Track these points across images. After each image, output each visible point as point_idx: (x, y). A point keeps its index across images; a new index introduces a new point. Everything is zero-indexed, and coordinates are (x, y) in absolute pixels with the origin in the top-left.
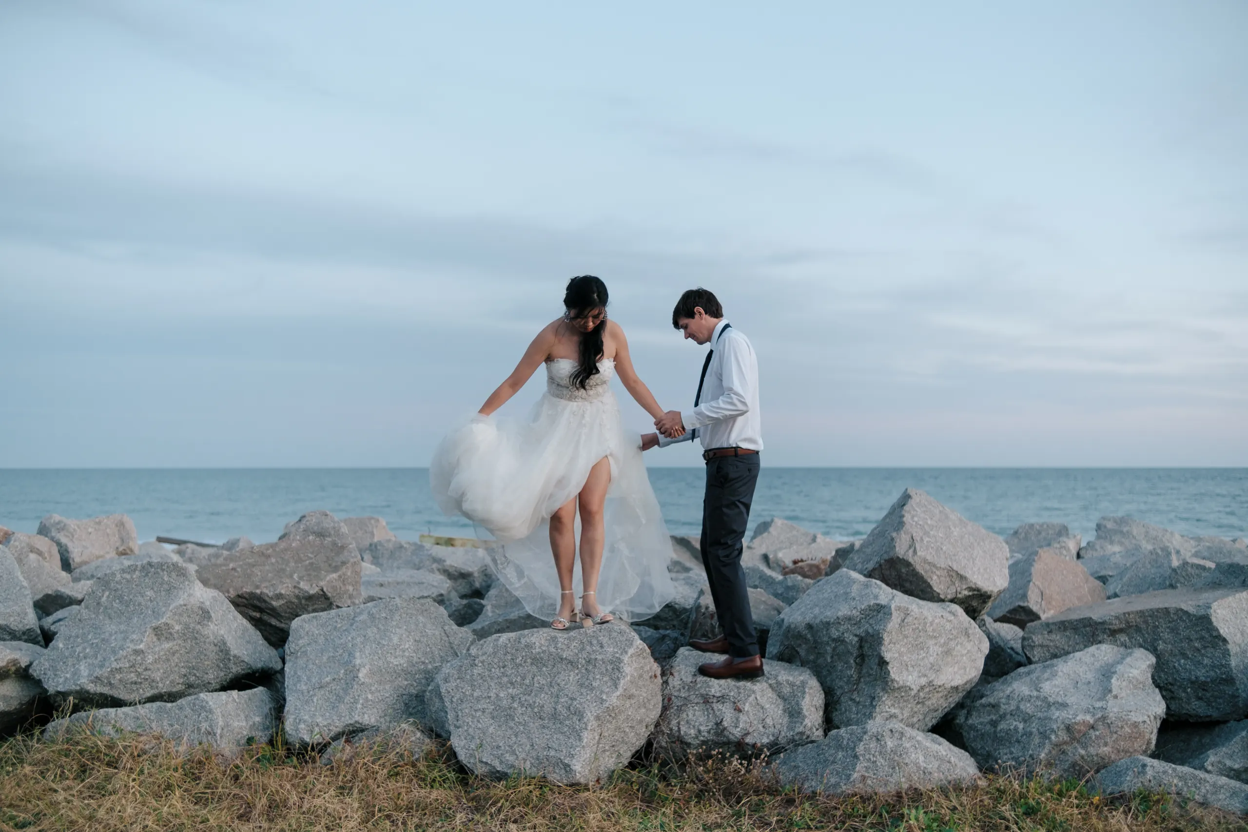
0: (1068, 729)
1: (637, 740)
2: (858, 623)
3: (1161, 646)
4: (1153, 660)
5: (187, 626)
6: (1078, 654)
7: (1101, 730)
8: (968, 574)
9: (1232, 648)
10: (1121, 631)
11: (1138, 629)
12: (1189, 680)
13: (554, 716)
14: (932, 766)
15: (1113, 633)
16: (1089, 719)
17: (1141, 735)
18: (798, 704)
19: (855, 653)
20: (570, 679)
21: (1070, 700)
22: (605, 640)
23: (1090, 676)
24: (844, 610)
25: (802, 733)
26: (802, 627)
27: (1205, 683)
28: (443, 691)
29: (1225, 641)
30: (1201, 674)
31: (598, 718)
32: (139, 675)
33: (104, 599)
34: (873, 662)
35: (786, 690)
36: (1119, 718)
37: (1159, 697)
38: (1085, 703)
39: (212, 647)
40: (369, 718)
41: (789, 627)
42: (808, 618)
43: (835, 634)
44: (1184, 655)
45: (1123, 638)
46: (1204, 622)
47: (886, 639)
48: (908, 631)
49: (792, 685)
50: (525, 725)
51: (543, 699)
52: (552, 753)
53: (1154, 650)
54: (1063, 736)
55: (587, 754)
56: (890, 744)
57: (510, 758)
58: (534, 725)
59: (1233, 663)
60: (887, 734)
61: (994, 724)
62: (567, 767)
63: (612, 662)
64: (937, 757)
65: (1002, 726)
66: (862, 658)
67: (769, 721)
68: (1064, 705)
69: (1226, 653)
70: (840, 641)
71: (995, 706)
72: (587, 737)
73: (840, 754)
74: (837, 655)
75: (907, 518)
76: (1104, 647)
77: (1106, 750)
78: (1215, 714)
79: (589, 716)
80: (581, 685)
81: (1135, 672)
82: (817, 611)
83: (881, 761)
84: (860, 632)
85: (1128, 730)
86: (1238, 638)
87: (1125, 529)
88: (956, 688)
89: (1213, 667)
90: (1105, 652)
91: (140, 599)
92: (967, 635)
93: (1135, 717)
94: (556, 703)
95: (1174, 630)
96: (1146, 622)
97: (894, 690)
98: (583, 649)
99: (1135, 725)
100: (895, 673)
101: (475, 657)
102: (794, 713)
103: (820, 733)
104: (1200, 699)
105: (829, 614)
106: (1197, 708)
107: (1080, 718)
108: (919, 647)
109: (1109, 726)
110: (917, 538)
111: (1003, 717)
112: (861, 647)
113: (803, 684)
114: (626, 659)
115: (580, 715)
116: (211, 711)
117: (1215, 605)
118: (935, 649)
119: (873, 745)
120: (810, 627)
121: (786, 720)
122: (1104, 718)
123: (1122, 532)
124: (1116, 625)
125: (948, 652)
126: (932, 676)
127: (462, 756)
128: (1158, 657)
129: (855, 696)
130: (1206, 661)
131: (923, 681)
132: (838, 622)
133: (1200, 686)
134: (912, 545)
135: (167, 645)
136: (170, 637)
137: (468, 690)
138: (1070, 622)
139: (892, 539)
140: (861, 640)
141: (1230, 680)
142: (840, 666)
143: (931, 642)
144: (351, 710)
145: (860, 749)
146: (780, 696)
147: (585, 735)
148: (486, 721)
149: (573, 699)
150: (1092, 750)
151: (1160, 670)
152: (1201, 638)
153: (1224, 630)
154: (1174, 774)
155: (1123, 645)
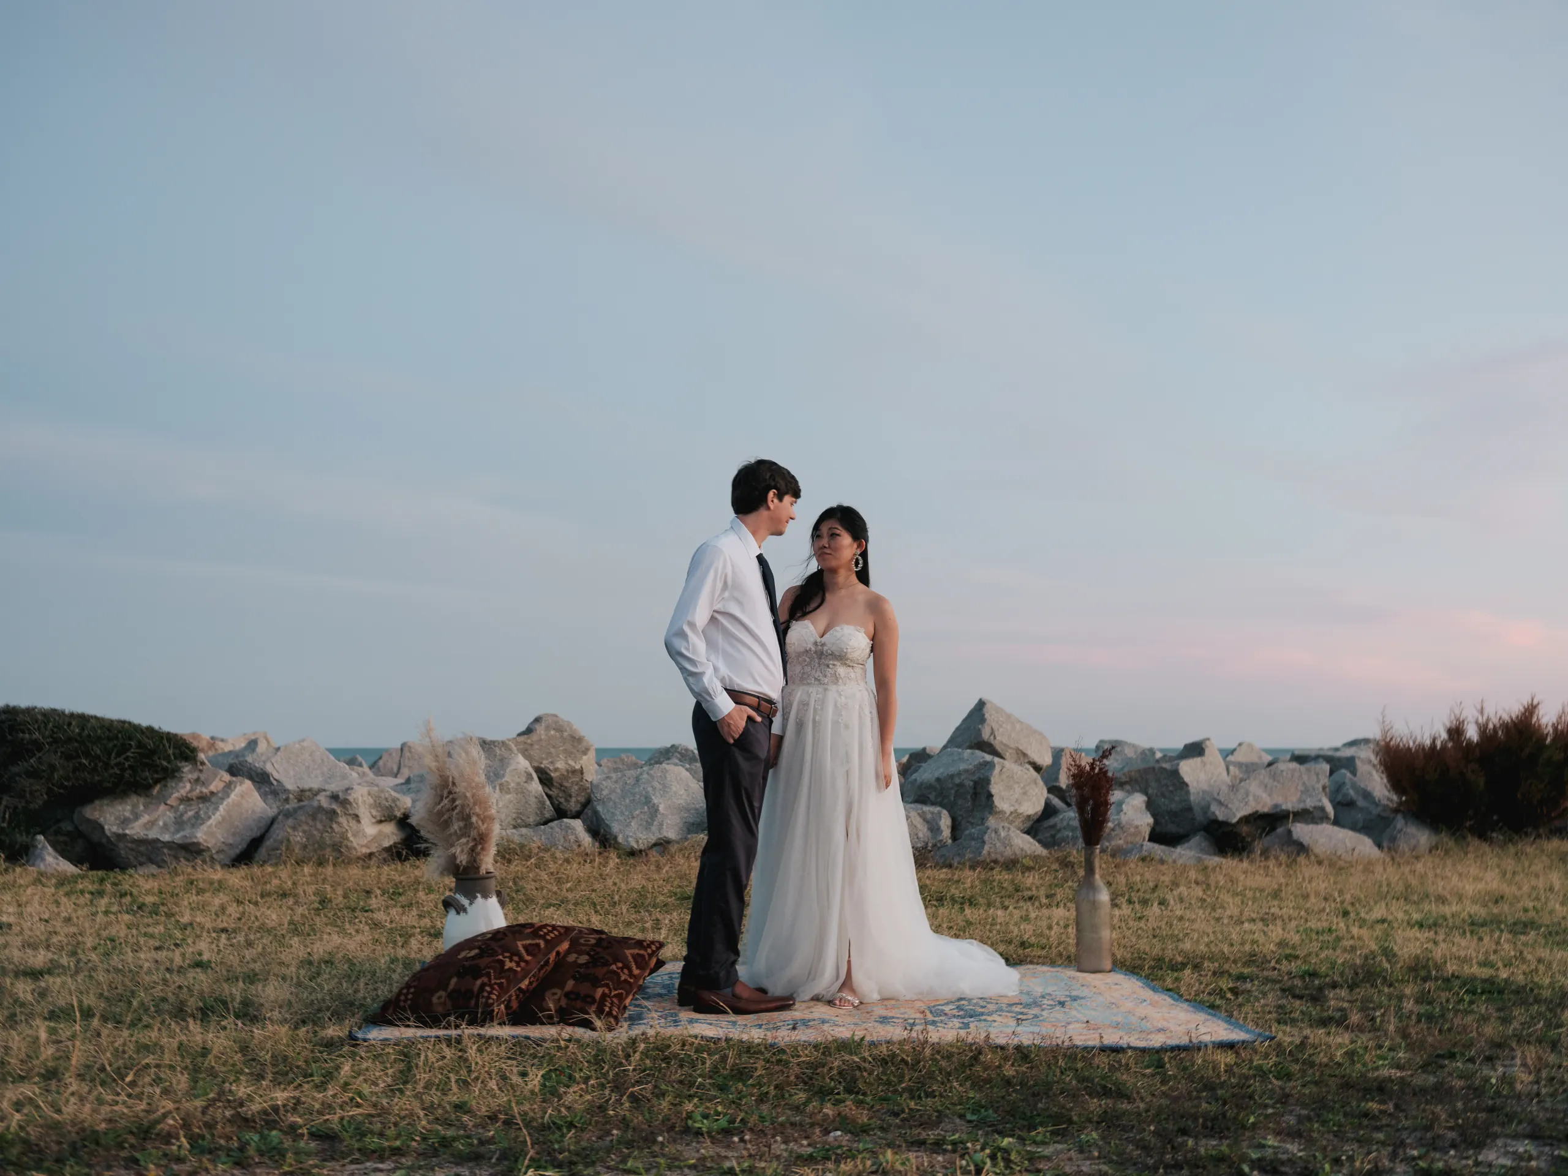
2: (973, 773)
3: (1150, 791)
4: (1145, 798)
5: (518, 784)
7: (1118, 831)
8: (1029, 752)
9: (1192, 790)
10: (1126, 783)
11: (1136, 781)
14: (1026, 847)
17: (1140, 832)
18: (937, 824)
19: (971, 791)
24: (963, 766)
25: (941, 841)
26: (933, 781)
27: (1176, 812)
29: (1187, 785)
30: (1173, 806)
34: (983, 798)
35: (929, 816)
36: (1128, 823)
37: (1149, 815)
39: (534, 799)
40: (671, 834)
41: (921, 784)
42: (936, 775)
43: (957, 781)
44: (1163, 796)
45: (1128, 787)
46: (1175, 774)
47: (993, 780)
48: (1004, 776)
49: (932, 813)
53: (1146, 794)
56: (1003, 834)
59: (1192, 798)
60: (1001, 829)
61: (1053, 836)
64: (1030, 843)
65: (1059, 836)
66: (975, 795)
67: (921, 835)
69: (1188, 793)
70: (961, 785)
71: (1053, 826)
73: (973, 843)
74: (957, 795)
75: (987, 716)
77: (1121, 842)
78: (1181, 831)
81: (1136, 802)
82: (941, 770)
83: (998, 845)
84: (975, 778)
85: (1132, 830)
86: (1195, 784)
88: (1029, 817)
89: (1180, 802)
92: (1036, 783)
93: (1137, 823)
95: (1158, 780)
96: (1141, 776)
97: (996, 813)
99: (1137, 827)
100: (997, 800)
102: (934, 829)
103: (950, 841)
104: (1173, 822)
105: (952, 770)
106: (1172, 828)
108: (1009, 788)
110: (995, 728)
111: (1059, 831)
112: (975, 788)
113: (939, 813)
116: (574, 829)
117: (1181, 764)
118: (1018, 791)
119: (993, 835)
120: (938, 780)
121: (929, 834)
124: (1124, 779)
125: (1025, 793)
126: (1017, 807)
128: (1149, 798)
129: (971, 819)
131: (1012, 809)
132: (959, 774)
133: (1173, 815)
134: (992, 733)
135: (508, 796)
136: (508, 792)
139: (979, 730)
140: (976, 783)
141: (1190, 809)
142: (960, 802)
143: (1016, 786)
144: (660, 829)
145: (986, 837)
146: (925, 820)
150: (1113, 843)
151: (1150, 806)
152: (1174, 785)
153: (1187, 779)
154: (1158, 849)
155: (1128, 792)
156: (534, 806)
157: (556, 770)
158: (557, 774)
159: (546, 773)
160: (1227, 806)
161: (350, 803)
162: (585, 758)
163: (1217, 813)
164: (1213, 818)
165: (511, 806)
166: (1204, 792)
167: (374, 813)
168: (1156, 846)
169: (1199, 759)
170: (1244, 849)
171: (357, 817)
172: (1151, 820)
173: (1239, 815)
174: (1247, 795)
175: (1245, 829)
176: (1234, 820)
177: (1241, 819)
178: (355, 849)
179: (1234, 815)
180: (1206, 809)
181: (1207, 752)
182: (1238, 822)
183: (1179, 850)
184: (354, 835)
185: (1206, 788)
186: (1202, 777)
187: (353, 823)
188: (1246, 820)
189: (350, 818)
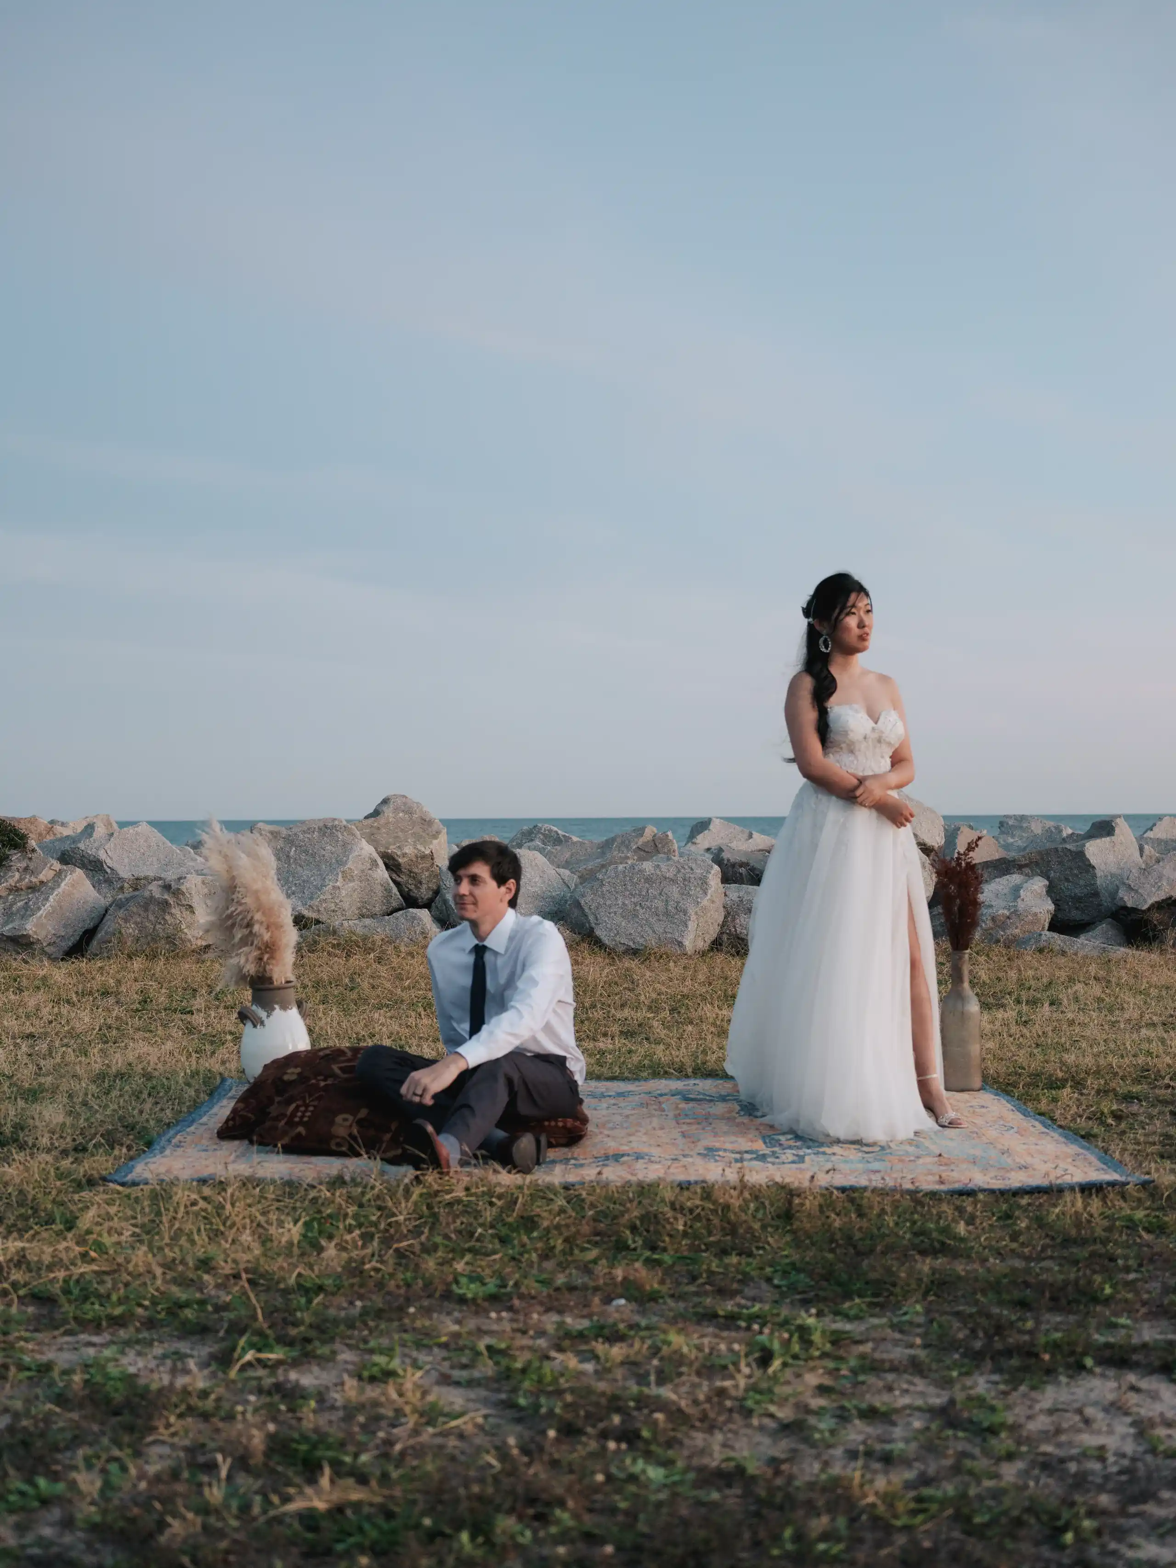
0: (993, 919)
1: (713, 932)
3: (1052, 874)
4: (1047, 883)
5: (363, 871)
6: (997, 880)
9: (1099, 873)
10: (1026, 866)
11: (1037, 864)
12: (1070, 896)
13: (667, 913)
15: (1020, 867)
16: (1007, 913)
17: (1038, 920)
20: (674, 891)
21: (993, 903)
22: (694, 866)
23: (1006, 891)
27: (1081, 898)
28: (583, 903)
29: (1094, 867)
30: (1078, 891)
31: (696, 913)
32: (336, 904)
33: (292, 853)
36: (1025, 911)
37: (1050, 902)
38: (1003, 904)
39: (380, 887)
44: (1067, 880)
45: (1027, 870)
46: (1080, 855)
50: (647, 920)
51: (659, 904)
52: (669, 935)
53: (1048, 878)
54: (990, 924)
55: (691, 936)
57: (641, 941)
58: (653, 920)
59: (1099, 882)
62: (680, 944)
63: (701, 879)
68: (991, 906)
69: (1094, 876)
72: (692, 925)
76: (1014, 876)
77: (1017, 930)
78: (1086, 918)
79: (691, 911)
80: (683, 894)
81: (1036, 887)
85: (1031, 918)
86: (1103, 867)
87: (1025, 825)
89: (1086, 886)
90: (1015, 878)
91: (323, 853)
93: (1036, 910)
94: (667, 905)
95: (1060, 863)
96: (1042, 859)
98: (679, 871)
99: (1036, 914)
101: (602, 881)
104: (1077, 908)
106: (1076, 915)
107: (1000, 912)
109: (1019, 916)
114: (710, 876)
115: (685, 912)
116: (420, 919)
117: (1087, 845)
122: (1016, 911)
123: (1021, 827)
124: (1023, 860)
127: (606, 940)
128: (1050, 882)
130: (1082, 882)
133: (1077, 899)
135: (351, 885)
136: (351, 879)
137: (602, 901)
138: (991, 862)
141: (1096, 894)
147: (690, 924)
148: (618, 919)
149: (678, 903)
150: (1008, 932)
151: (1051, 891)
152: (1079, 867)
153: (1093, 861)
154: (1058, 940)
155: (1027, 875)
156: (380, 894)
157: (404, 855)
158: (406, 859)
159: (394, 859)
160: (1136, 891)
161: (183, 894)
162: (435, 842)
163: (1126, 899)
164: (1120, 904)
165: (355, 895)
166: (1112, 875)
167: (209, 902)
168: (1056, 935)
169: (1108, 838)
170: (1155, 938)
171: (190, 908)
172: (1052, 907)
173: (1150, 902)
174: (1160, 878)
175: (1156, 917)
176: (1145, 907)
177: (1152, 906)
178: (190, 941)
179: (1145, 901)
180: (1113, 895)
181: (1117, 831)
182: (1149, 909)
183: (1082, 939)
184: (188, 927)
185: (1114, 870)
186: (1111, 858)
187: (186, 914)
188: (1158, 906)
189: (183, 909)
